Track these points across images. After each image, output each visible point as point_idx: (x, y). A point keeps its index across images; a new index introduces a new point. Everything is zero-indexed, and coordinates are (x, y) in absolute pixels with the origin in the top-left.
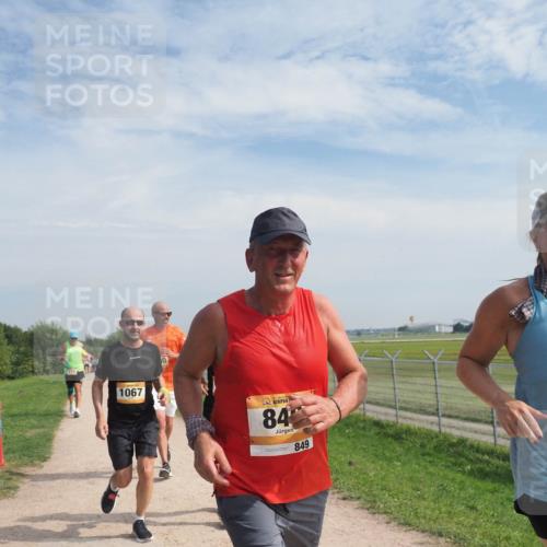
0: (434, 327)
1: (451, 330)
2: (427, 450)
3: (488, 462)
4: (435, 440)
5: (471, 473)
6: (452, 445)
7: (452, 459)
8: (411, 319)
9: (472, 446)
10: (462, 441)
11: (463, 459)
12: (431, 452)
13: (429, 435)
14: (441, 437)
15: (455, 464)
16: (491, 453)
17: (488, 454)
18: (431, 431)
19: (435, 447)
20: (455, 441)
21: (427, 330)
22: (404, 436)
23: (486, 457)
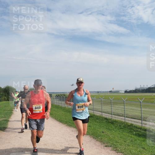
0: (119, 91)
1: (124, 92)
2: (121, 127)
3: (140, 132)
4: (123, 124)
5: (136, 135)
6: (129, 126)
7: (129, 130)
8: (113, 89)
9: (135, 126)
10: (132, 125)
11: (132, 130)
12: (123, 128)
13: (122, 123)
14: (126, 123)
15: (130, 132)
16: (141, 128)
17: (140, 129)
18: (122, 121)
19: (124, 126)
20: (130, 124)
21: (117, 92)
22: (114, 123)
23: (139, 130)
